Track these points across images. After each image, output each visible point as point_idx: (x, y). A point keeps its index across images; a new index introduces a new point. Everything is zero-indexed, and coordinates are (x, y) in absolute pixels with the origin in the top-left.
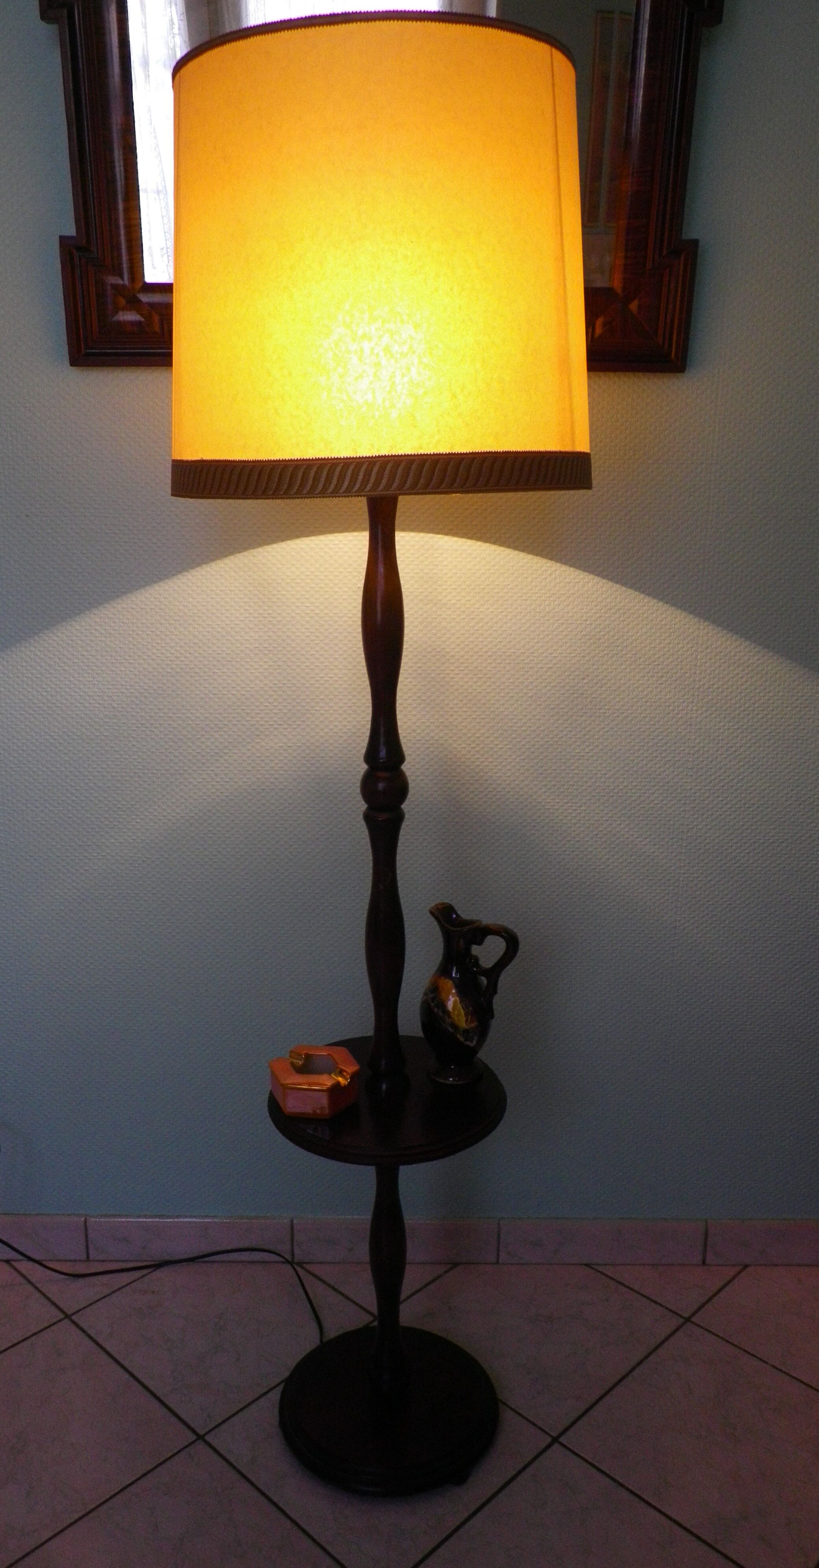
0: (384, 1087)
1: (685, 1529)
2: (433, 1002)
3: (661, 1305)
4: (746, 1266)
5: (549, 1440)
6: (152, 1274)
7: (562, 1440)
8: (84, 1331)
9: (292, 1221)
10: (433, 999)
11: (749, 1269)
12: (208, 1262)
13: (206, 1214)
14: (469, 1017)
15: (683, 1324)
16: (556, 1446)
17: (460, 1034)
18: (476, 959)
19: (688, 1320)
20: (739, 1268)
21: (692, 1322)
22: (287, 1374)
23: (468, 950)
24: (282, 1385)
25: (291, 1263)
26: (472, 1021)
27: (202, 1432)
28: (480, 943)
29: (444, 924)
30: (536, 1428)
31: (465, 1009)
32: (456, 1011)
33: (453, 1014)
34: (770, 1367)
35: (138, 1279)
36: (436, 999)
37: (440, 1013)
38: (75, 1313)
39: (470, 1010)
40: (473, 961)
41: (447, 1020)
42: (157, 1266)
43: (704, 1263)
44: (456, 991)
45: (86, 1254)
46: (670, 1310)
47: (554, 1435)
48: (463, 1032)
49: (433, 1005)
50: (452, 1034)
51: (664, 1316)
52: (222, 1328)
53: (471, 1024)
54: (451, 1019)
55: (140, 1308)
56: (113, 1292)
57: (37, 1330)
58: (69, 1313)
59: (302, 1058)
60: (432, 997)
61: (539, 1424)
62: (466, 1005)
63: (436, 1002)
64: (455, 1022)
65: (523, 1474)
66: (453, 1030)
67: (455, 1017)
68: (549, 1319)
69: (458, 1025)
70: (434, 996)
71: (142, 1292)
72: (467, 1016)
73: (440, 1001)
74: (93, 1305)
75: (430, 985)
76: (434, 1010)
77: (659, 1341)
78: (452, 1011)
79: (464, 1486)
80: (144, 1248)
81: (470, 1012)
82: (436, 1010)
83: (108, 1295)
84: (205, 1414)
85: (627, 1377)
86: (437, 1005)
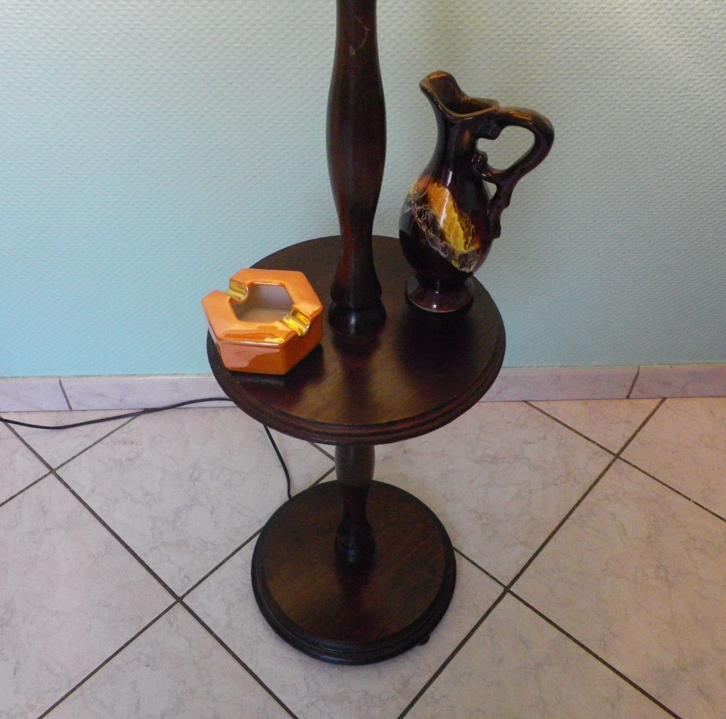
0: (353, 321)
1: (631, 682)
2: (420, 217)
3: (593, 442)
4: (664, 399)
5: (502, 590)
6: (130, 423)
7: (513, 589)
8: (68, 487)
10: (420, 214)
11: (667, 401)
12: (182, 408)
13: (174, 373)
14: (470, 238)
15: (614, 460)
16: (508, 595)
17: (456, 260)
18: (484, 158)
19: (617, 456)
20: (659, 400)
21: (621, 459)
23: (473, 145)
24: (258, 536)
26: (472, 243)
27: (180, 595)
28: (493, 136)
29: (442, 106)
30: (489, 577)
31: (465, 229)
32: (453, 231)
33: (448, 235)
34: (693, 504)
35: (118, 428)
36: (425, 214)
37: (429, 234)
38: (59, 468)
39: (471, 230)
40: (479, 161)
41: (439, 242)
42: (135, 415)
43: (628, 397)
44: (454, 204)
45: (68, 406)
46: (601, 447)
47: (506, 584)
48: (460, 257)
49: (421, 222)
50: (444, 259)
51: (596, 453)
52: (196, 480)
53: (471, 247)
54: (445, 242)
55: (120, 460)
56: (95, 444)
57: (24, 487)
58: (54, 468)
59: (246, 290)
60: (420, 211)
61: (492, 573)
62: (466, 223)
63: (425, 218)
64: (451, 246)
65: (480, 629)
66: (447, 256)
67: (450, 239)
68: (495, 459)
69: (454, 250)
70: (422, 209)
71: (122, 442)
72: (467, 237)
73: (430, 216)
74: (76, 458)
75: (416, 192)
76: (422, 228)
77: (594, 480)
78: (446, 231)
79: (427, 645)
80: (121, 400)
81: (471, 232)
82: (424, 228)
83: (90, 447)
84: (183, 574)
85: (568, 519)
86: (426, 222)
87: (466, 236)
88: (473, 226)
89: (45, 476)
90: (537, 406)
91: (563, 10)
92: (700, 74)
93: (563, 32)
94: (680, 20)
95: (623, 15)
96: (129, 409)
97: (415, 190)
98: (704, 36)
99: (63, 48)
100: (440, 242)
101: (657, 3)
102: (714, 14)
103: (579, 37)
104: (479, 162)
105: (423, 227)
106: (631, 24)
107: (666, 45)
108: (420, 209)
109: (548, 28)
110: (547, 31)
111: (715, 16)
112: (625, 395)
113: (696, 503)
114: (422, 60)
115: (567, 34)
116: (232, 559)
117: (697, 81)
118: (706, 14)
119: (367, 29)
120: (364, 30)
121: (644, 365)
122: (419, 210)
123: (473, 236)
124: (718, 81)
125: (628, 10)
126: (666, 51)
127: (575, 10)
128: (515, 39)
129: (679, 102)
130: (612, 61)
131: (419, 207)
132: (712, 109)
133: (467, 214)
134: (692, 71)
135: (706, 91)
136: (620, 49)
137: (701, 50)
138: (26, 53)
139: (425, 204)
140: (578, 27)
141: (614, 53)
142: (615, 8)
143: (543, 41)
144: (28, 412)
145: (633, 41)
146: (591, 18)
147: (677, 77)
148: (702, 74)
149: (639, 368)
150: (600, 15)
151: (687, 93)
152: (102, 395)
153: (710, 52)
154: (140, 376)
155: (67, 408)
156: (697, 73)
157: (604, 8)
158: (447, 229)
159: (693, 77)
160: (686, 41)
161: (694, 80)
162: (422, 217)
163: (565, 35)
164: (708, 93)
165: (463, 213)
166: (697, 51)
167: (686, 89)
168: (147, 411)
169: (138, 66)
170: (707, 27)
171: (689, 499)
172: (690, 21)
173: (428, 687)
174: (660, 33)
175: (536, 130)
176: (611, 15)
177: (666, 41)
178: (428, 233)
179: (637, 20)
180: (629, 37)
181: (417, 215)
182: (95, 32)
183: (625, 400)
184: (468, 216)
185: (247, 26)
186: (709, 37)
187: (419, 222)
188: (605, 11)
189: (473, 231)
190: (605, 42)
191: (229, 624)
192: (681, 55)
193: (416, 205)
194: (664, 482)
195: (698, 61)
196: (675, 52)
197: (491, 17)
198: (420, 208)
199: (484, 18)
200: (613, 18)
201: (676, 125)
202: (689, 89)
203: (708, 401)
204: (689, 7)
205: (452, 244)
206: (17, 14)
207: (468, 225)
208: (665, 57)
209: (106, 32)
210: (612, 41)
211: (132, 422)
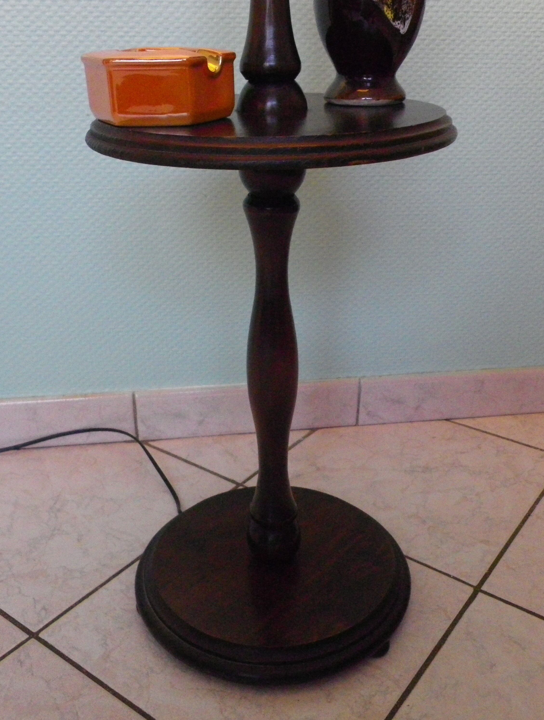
5: (470, 591)
7: (485, 588)
9: (133, 396)
16: (480, 595)
22: (140, 551)
24: (137, 563)
25: (136, 439)
27: (34, 630)
30: (451, 578)
47: (475, 584)
52: (59, 510)
61: (452, 574)
65: (454, 633)
68: (426, 469)
79: (387, 657)
84: (39, 607)
90: (464, 423)
116: (107, 586)
173: (400, 707)
191: (106, 657)
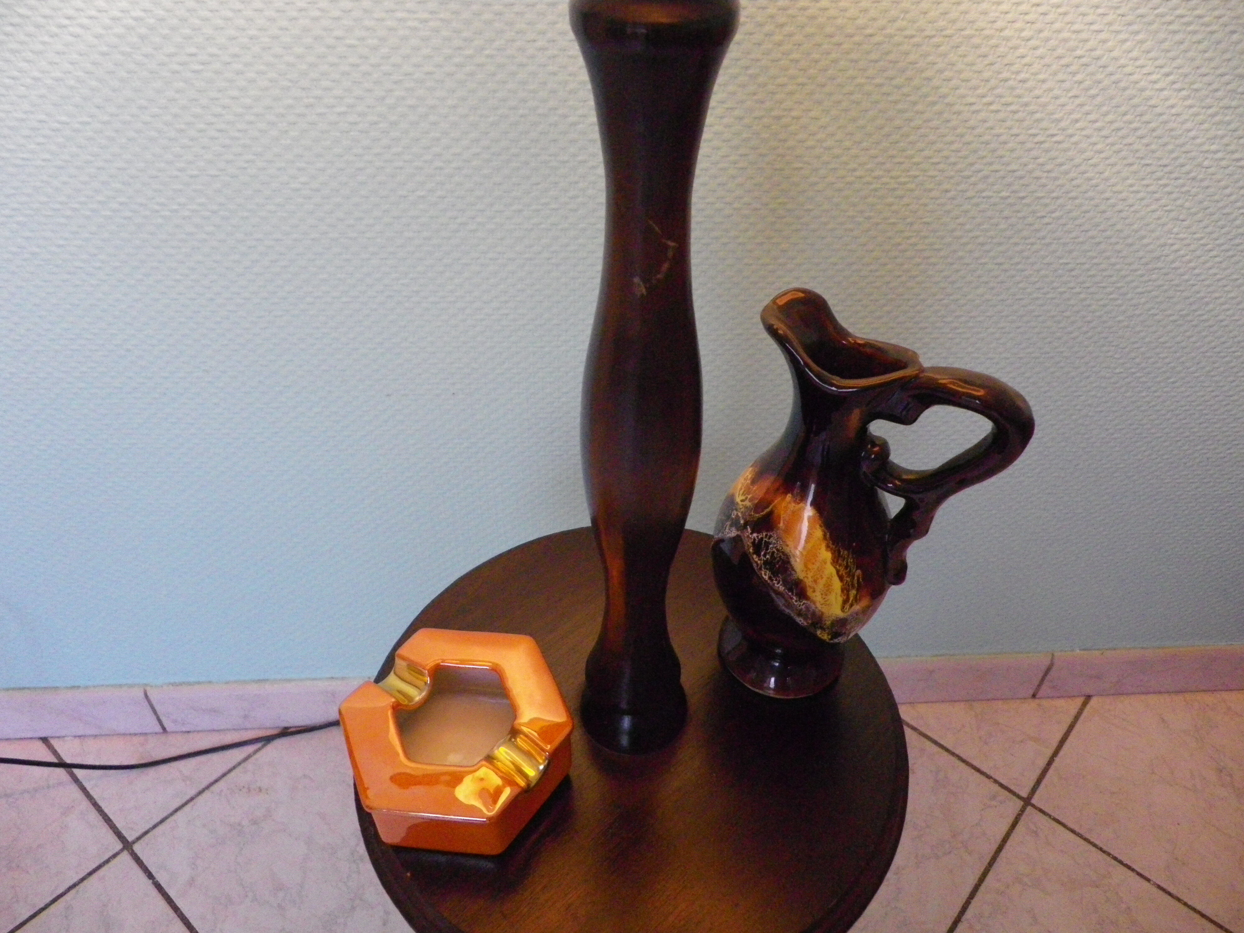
2: (757, 552)
3: (988, 777)
4: (1088, 698)
6: (259, 754)
8: (150, 876)
11: (1093, 702)
14: (853, 592)
15: (1023, 810)
19: (1027, 801)
20: (1080, 701)
21: (1034, 806)
26: (855, 601)
28: (906, 419)
29: (803, 357)
31: (845, 578)
32: (822, 583)
33: (812, 590)
34: (1155, 890)
35: (239, 764)
36: (767, 549)
37: (776, 585)
38: (139, 838)
39: (856, 578)
40: (873, 456)
41: (794, 601)
42: (268, 739)
43: (1034, 696)
44: (825, 535)
45: (160, 727)
46: (1002, 785)
48: (833, 624)
49: (759, 562)
50: (803, 629)
51: (994, 798)
53: (853, 607)
54: (805, 602)
55: (239, 824)
56: (200, 793)
57: (75, 880)
58: (130, 839)
59: (426, 683)
60: (757, 542)
62: (847, 567)
63: (768, 556)
64: (816, 608)
66: (808, 623)
67: (816, 597)
69: (823, 613)
70: (762, 538)
71: (245, 790)
72: (848, 591)
73: (777, 554)
74: (168, 820)
75: (747, 503)
76: (761, 574)
77: (995, 847)
78: (808, 582)
80: (246, 717)
81: (855, 582)
82: (765, 575)
83: (192, 799)
85: (960, 923)
86: (769, 564)
87: (845, 590)
88: (859, 572)
89: (115, 856)
91: (968, 138)
92: (1181, 236)
93: (966, 173)
94: (1157, 154)
95: (1065, 145)
96: (259, 728)
97: (746, 498)
98: (1194, 179)
99: (122, 199)
100: (796, 601)
101: (1123, 128)
102: (1213, 144)
103: (991, 180)
104: (874, 459)
105: (763, 573)
106: (1077, 161)
107: (1133, 192)
108: (757, 539)
109: (941, 166)
110: (940, 171)
111: (1214, 147)
112: (1031, 692)
113: (1159, 887)
114: (732, 215)
115: (971, 176)
117: (1175, 247)
118: (1201, 145)
119: (671, 244)
120: (666, 247)
121: (1061, 651)
122: (755, 539)
123: (858, 590)
124: (1209, 247)
125: (1075, 139)
126: (1130, 201)
127: (986, 138)
128: (887, 183)
129: (1145, 278)
130: (1043, 217)
131: (755, 535)
132: (1196, 288)
133: (849, 553)
134: (1170, 232)
135: (1190, 261)
136: (1057, 198)
137: (1187, 200)
138: (58, 206)
139: (767, 531)
140: (991, 164)
141: (1046, 205)
142: (1053, 135)
143: (931, 186)
144: (95, 736)
145: (1078, 186)
146: (1012, 150)
147: (1145, 241)
148: (1185, 236)
149: (1053, 655)
150: (1029, 145)
151: (1160, 265)
152: (214, 711)
153: (1201, 202)
154: (275, 681)
155: (158, 729)
156: (1177, 234)
157: (1035, 135)
158: (810, 579)
159: (1170, 241)
160: (1165, 185)
161: (1172, 245)
162: (762, 553)
163: (969, 177)
164: (1192, 264)
165: (842, 550)
166: (1179, 202)
167: (1158, 258)
168: (285, 732)
169: (254, 226)
170: (1200, 165)
171: (1148, 880)
172: (1174, 155)
174: (1124, 174)
175: (995, 414)
176: (1046, 146)
177: (1131, 186)
178: (774, 584)
179: (1088, 154)
180: (1072, 180)
181: (752, 548)
182: (176, 173)
183: (1030, 700)
184: (850, 556)
185: (438, 164)
186: (1202, 180)
187: (756, 562)
188: (1037, 139)
189: (858, 580)
190: (1033, 187)
192: (1153, 207)
193: (749, 529)
194: (1105, 848)
195: (1181, 217)
196: (1145, 202)
197: (849, 149)
198: (758, 537)
199: (837, 151)
200: (1047, 151)
201: (1137, 312)
202: (1163, 258)
203: (1152, 699)
204: (1173, 133)
205: (818, 605)
206: (39, 144)
207: (850, 571)
208: (1127, 211)
209: (195, 172)
210: (1044, 186)
211: (264, 751)
